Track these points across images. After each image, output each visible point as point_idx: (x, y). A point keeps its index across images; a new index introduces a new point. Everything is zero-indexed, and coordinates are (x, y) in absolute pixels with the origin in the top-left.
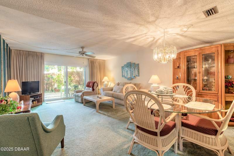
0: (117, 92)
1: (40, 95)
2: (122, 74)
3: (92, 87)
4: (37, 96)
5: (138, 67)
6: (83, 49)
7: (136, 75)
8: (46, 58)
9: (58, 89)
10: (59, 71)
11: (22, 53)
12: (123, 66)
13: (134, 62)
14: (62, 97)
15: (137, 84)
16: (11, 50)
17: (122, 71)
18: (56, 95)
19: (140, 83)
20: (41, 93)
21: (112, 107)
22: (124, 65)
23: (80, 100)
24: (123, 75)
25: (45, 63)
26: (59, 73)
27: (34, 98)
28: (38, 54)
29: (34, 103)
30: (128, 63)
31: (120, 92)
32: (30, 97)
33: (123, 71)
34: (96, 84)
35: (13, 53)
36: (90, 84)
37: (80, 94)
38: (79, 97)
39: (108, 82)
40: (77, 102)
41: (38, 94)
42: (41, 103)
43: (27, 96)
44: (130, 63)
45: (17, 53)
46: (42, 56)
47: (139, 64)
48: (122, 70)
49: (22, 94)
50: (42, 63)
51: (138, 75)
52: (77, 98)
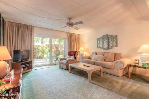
0: (97, 60)
1: (30, 63)
2: (97, 45)
3: (73, 55)
4: (28, 63)
5: (117, 38)
6: (70, 20)
7: (114, 46)
8: (35, 31)
9: (41, 56)
10: (42, 44)
11: (15, 25)
12: (99, 39)
13: (111, 34)
14: (47, 63)
15: (118, 53)
16: (5, 22)
17: (97, 43)
18: (41, 61)
19: (120, 52)
20: (31, 60)
21: (100, 76)
22: (100, 37)
23: (65, 67)
24: (99, 46)
25: (34, 35)
26: (42, 45)
27: (25, 65)
28: (29, 27)
29: (25, 69)
30: (105, 35)
31: (101, 61)
32: (22, 64)
33: (99, 43)
34: (76, 53)
35: (7, 24)
36: (71, 53)
37: (65, 62)
38: (63, 64)
39: (83, 51)
40: (61, 68)
41: (29, 61)
42: (31, 69)
43: (18, 63)
44: (107, 35)
45: (11, 25)
46: (31, 29)
47: (118, 36)
48: (97, 41)
49: (14, 62)
50: (32, 35)
51: (116, 45)
52: (61, 65)
